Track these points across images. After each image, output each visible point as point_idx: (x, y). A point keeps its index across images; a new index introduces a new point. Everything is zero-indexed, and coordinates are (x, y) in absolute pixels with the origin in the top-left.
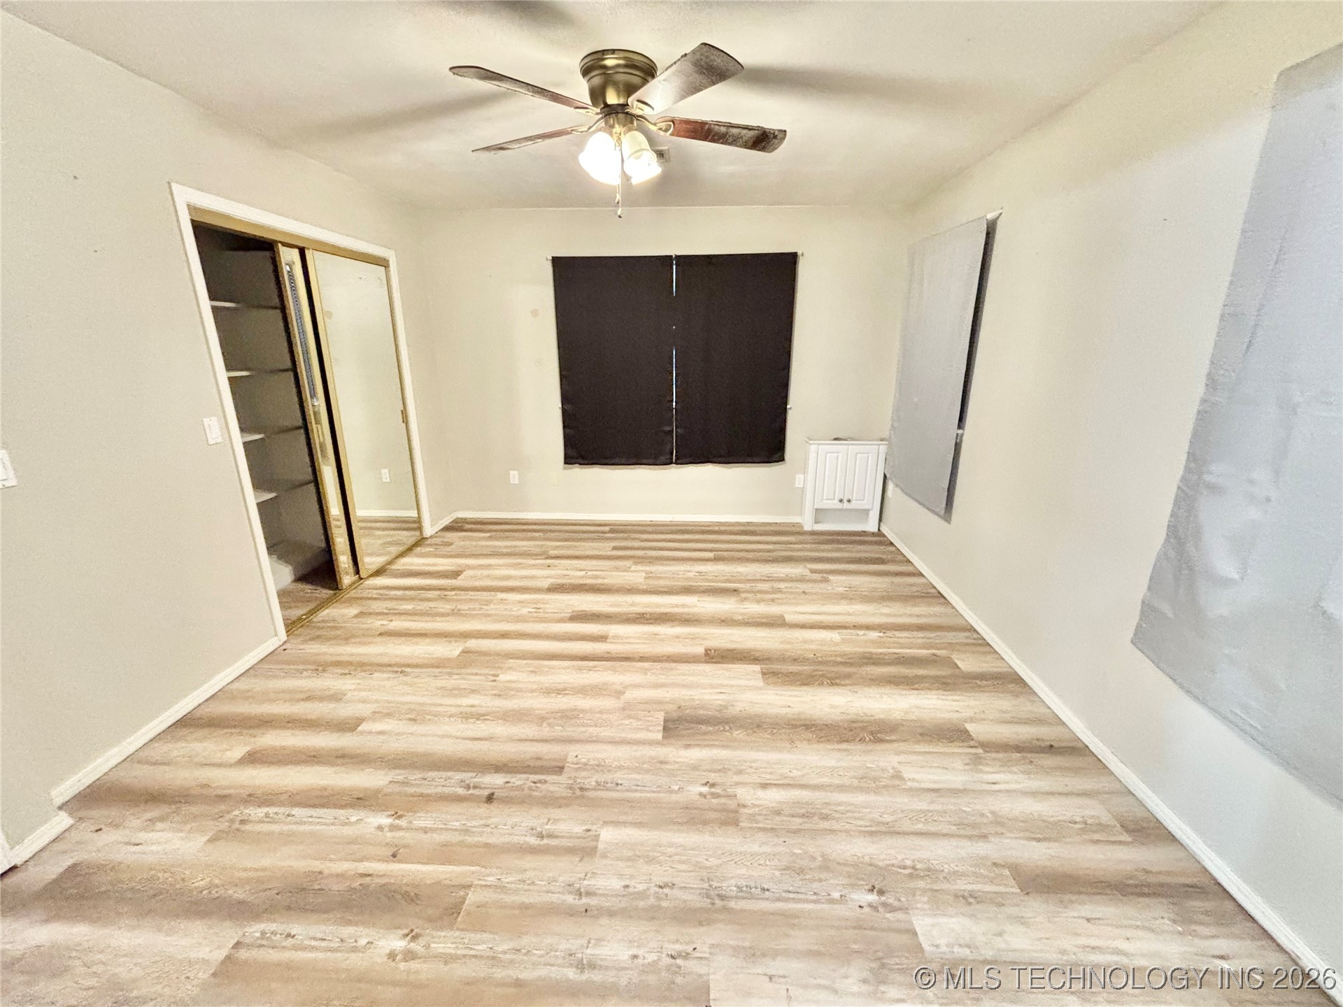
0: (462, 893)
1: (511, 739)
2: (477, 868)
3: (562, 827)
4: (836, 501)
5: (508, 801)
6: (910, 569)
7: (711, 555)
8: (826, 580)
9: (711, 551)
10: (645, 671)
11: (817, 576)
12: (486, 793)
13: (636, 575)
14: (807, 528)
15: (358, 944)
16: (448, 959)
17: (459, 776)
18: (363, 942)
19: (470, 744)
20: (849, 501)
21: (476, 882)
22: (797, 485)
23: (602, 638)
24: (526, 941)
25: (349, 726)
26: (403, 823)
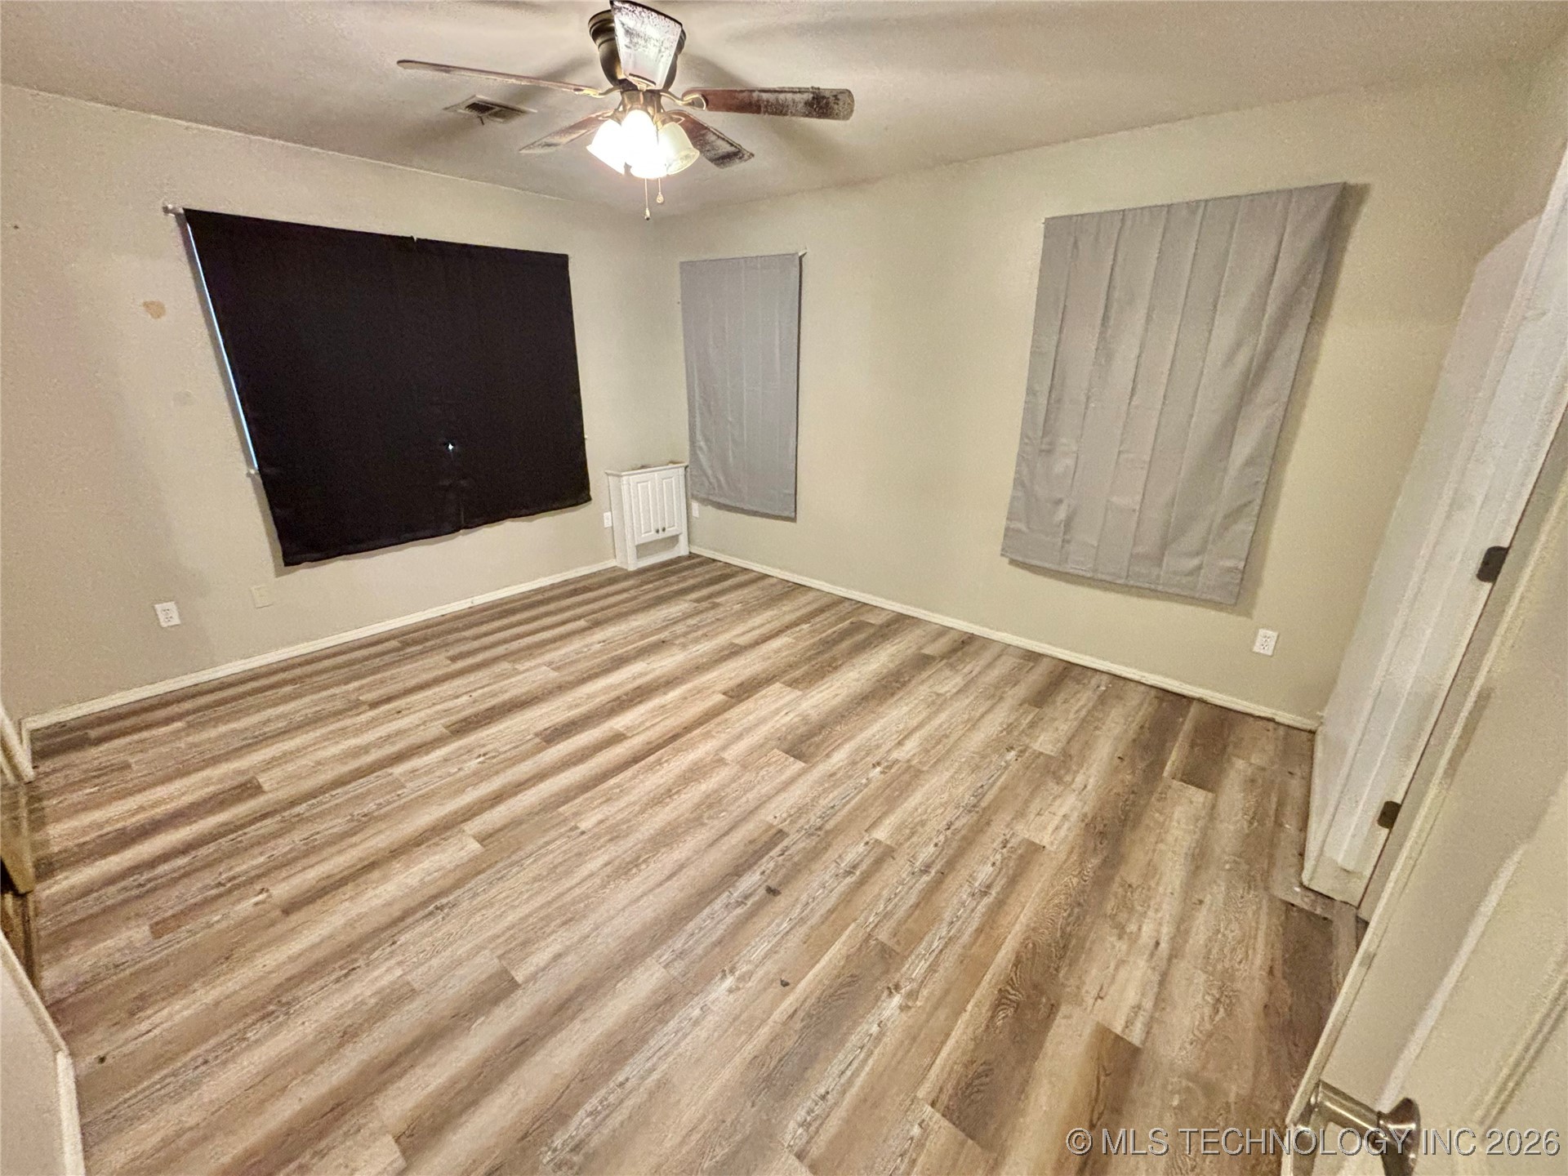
0: (873, 943)
1: (700, 852)
2: (853, 926)
3: (851, 857)
4: (653, 532)
5: (788, 880)
6: (752, 575)
7: (582, 623)
8: (715, 606)
9: (579, 618)
10: (707, 735)
11: (705, 604)
12: (762, 891)
13: (534, 673)
14: (632, 568)
15: (875, 1035)
16: (932, 969)
17: (718, 904)
18: (875, 1029)
19: (674, 883)
20: (664, 530)
21: (868, 930)
22: (606, 525)
23: (617, 738)
24: (947, 915)
25: (500, 989)
26: (744, 968)
